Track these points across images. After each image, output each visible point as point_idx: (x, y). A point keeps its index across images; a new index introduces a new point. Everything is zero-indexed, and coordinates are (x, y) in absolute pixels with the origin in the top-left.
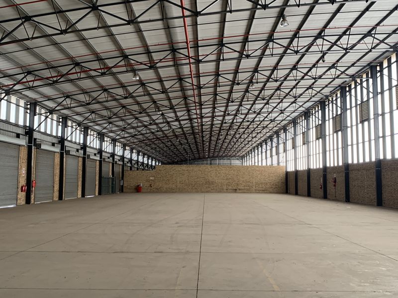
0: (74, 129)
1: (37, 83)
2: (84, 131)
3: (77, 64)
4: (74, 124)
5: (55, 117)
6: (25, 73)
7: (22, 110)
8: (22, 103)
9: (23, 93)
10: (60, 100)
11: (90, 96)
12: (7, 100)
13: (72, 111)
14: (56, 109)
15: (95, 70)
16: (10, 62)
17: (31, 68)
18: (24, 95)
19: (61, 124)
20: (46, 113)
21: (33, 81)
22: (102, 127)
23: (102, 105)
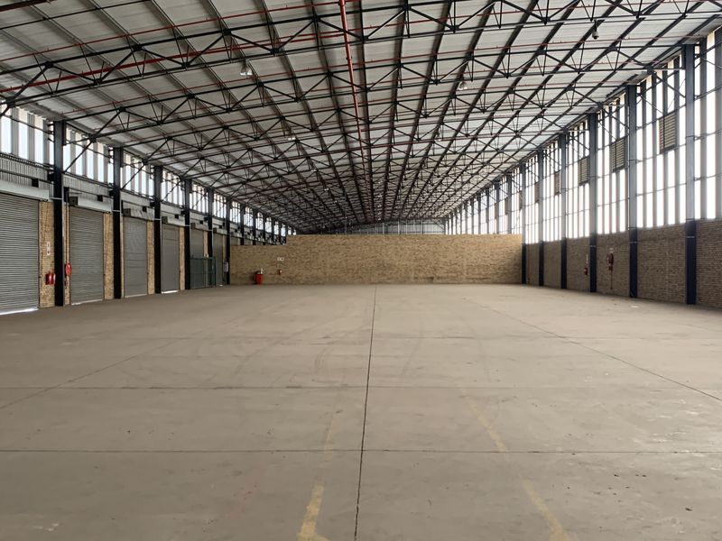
0: (136, 170)
1: (64, 85)
2: (155, 174)
3: (137, 48)
4: (136, 161)
5: (101, 147)
6: (42, 65)
7: (39, 135)
8: (39, 121)
9: (40, 103)
10: (109, 116)
11: (163, 108)
12: (11, 117)
13: (132, 136)
14: (103, 132)
15: (170, 59)
16: (12, 45)
17: (51, 56)
18: (41, 106)
19: (112, 160)
20: (84, 140)
21: (57, 80)
22: (186, 165)
23: (186, 125)
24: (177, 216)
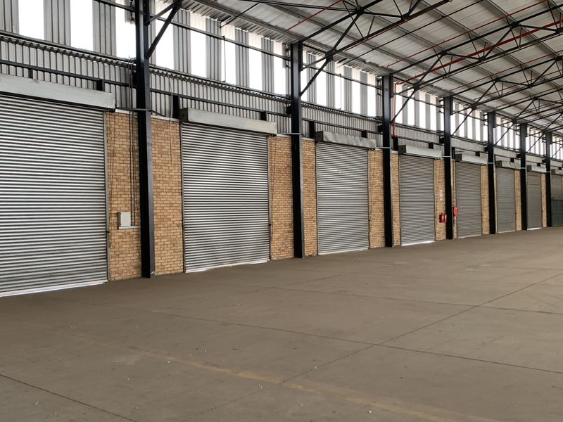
0: (506, 130)
1: (455, 67)
2: (520, 130)
3: (514, 25)
4: (505, 121)
5: (477, 113)
6: (439, 54)
7: (433, 109)
8: (433, 99)
9: (435, 85)
10: (486, 87)
11: (532, 73)
12: (414, 99)
13: (503, 101)
14: (480, 101)
15: (544, 28)
16: (419, 43)
17: (445, 46)
18: (436, 87)
19: (486, 123)
20: (465, 109)
21: (449, 64)
22: (548, 120)
23: (551, 85)
24: (539, 165)
